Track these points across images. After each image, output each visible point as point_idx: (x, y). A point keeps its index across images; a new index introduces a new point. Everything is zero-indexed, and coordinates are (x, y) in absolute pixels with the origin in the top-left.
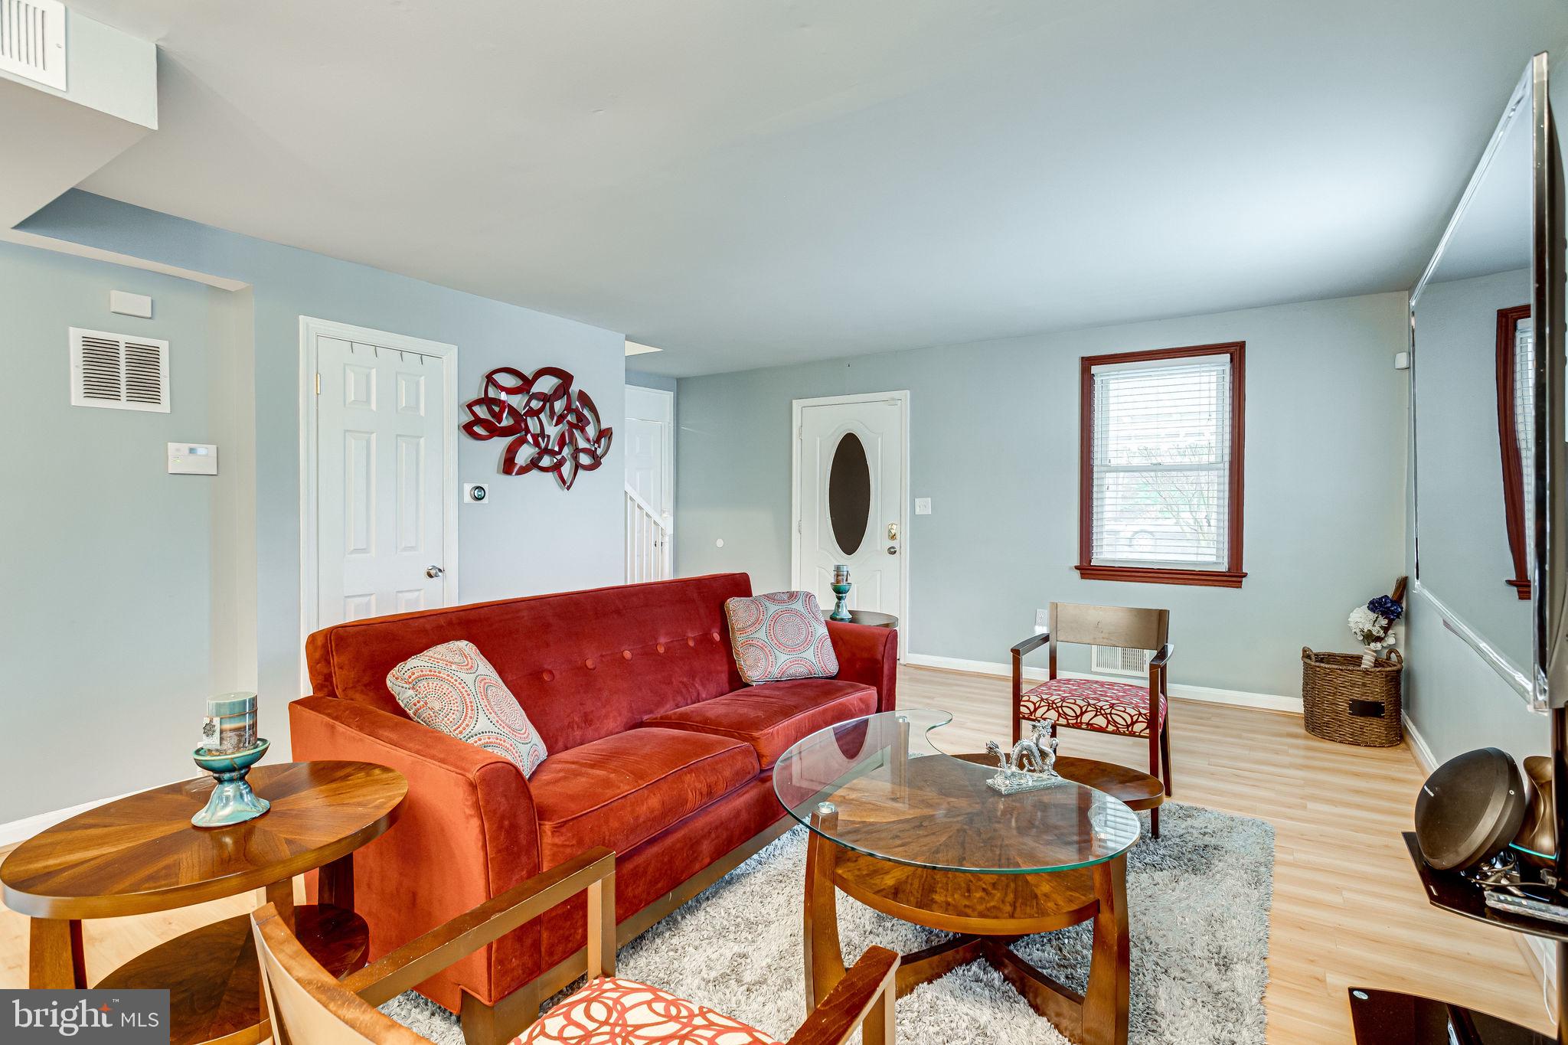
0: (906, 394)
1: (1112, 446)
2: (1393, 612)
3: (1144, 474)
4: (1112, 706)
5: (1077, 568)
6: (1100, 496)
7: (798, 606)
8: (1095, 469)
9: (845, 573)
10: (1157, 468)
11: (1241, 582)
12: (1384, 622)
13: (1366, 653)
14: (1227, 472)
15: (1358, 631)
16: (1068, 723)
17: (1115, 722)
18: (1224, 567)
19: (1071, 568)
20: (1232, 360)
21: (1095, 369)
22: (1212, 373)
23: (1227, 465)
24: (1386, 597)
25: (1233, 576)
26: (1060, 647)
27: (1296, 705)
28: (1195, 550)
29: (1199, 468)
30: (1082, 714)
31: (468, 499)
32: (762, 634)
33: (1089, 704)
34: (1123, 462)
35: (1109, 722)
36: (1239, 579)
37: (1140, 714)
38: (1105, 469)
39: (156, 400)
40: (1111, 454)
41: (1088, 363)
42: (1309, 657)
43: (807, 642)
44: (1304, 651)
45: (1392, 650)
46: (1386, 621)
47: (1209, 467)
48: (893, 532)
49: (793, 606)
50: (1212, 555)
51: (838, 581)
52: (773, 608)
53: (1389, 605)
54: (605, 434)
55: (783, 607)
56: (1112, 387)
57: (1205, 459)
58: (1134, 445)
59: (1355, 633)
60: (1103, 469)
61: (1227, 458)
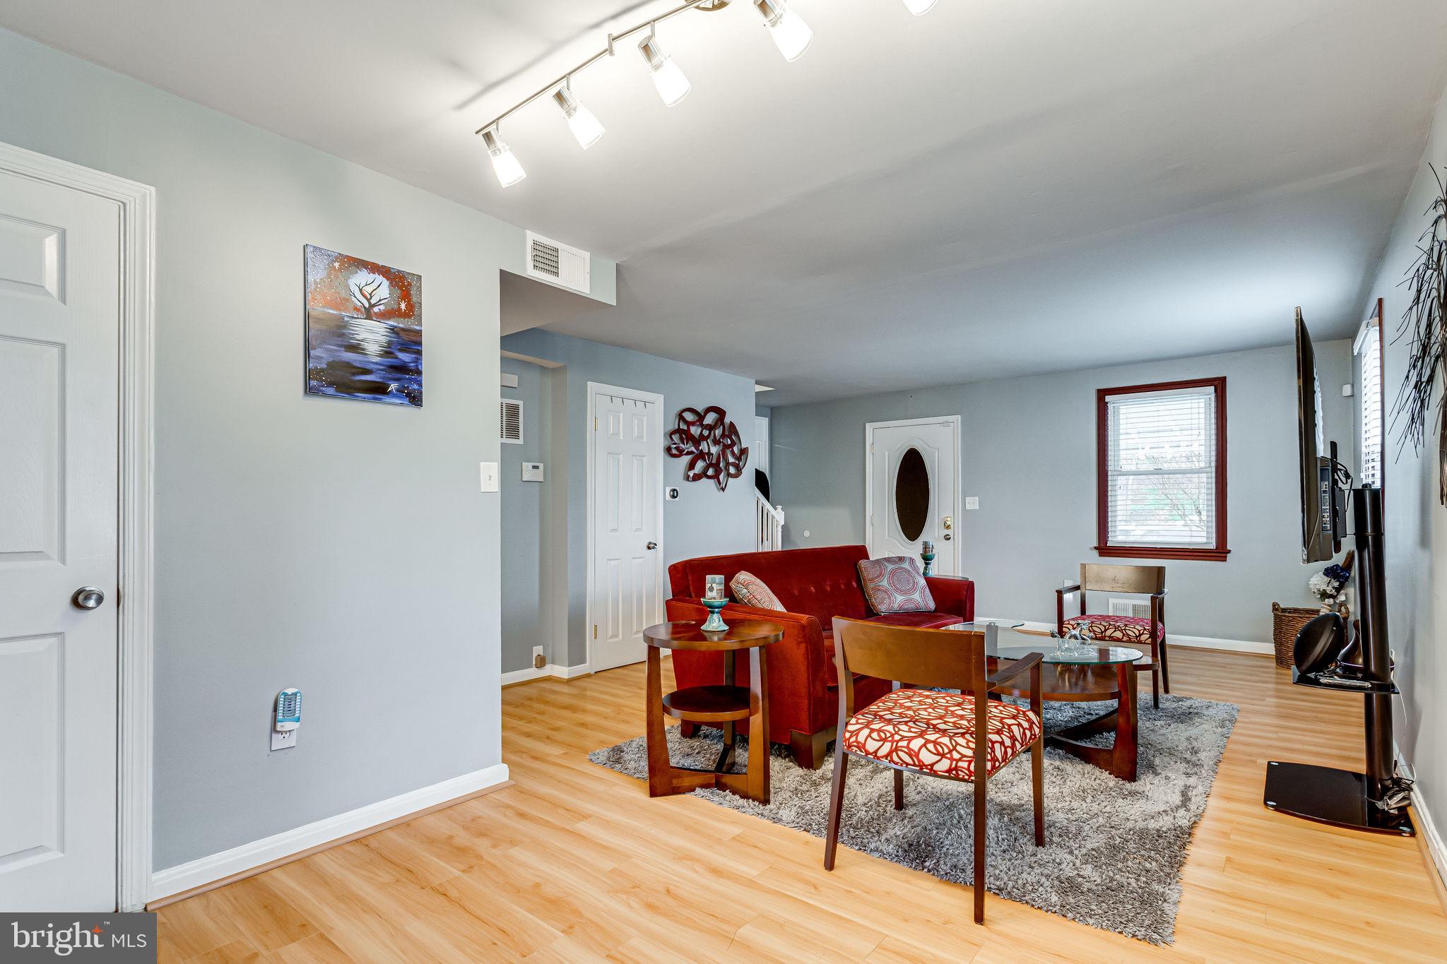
0: (957, 419)
1: (1123, 454)
2: (1342, 577)
3: (1149, 477)
4: (1126, 625)
5: (1096, 548)
6: (1113, 493)
7: (906, 565)
8: (1109, 473)
9: (931, 546)
10: (1158, 472)
11: (1226, 557)
12: (1336, 584)
13: (1323, 607)
14: (1214, 475)
15: (1316, 591)
16: (1096, 637)
17: (1128, 635)
18: (1213, 546)
19: (1091, 549)
20: (1216, 391)
21: (1108, 398)
22: (1201, 401)
23: (1214, 469)
24: (1337, 565)
25: (1220, 553)
26: (1088, 594)
27: (1269, 648)
28: (1189, 533)
29: (1192, 472)
30: (1106, 630)
31: (668, 497)
32: (885, 583)
33: (1110, 624)
34: (1133, 468)
35: (1124, 635)
36: (1223, 555)
37: (1145, 629)
38: (1118, 473)
39: (517, 437)
40: (1122, 462)
41: (1102, 394)
42: (1277, 610)
43: (914, 589)
44: (1274, 605)
45: (1342, 604)
46: (1338, 583)
47: (1199, 471)
48: (948, 523)
49: (903, 566)
50: (1203, 536)
51: (925, 552)
52: (890, 567)
53: (1339, 571)
54: (744, 451)
55: (897, 566)
56: (1121, 411)
57: (1196, 465)
58: (1141, 454)
59: (1314, 592)
60: (1116, 473)
61: (1213, 464)
